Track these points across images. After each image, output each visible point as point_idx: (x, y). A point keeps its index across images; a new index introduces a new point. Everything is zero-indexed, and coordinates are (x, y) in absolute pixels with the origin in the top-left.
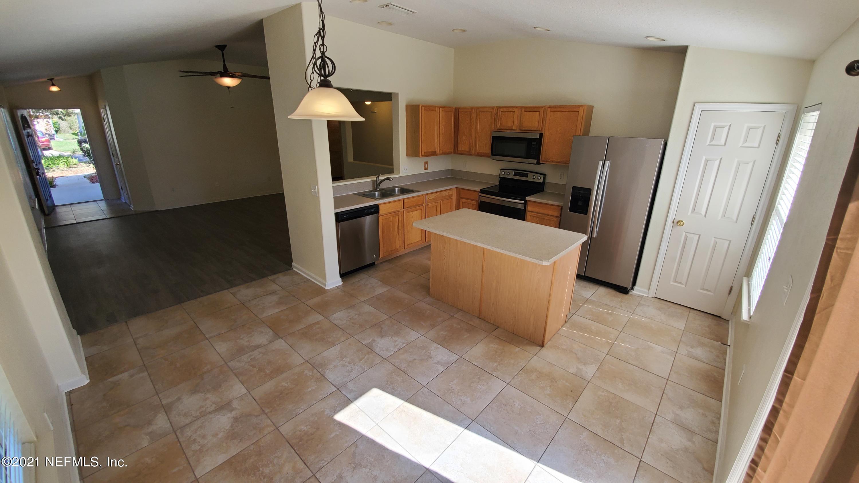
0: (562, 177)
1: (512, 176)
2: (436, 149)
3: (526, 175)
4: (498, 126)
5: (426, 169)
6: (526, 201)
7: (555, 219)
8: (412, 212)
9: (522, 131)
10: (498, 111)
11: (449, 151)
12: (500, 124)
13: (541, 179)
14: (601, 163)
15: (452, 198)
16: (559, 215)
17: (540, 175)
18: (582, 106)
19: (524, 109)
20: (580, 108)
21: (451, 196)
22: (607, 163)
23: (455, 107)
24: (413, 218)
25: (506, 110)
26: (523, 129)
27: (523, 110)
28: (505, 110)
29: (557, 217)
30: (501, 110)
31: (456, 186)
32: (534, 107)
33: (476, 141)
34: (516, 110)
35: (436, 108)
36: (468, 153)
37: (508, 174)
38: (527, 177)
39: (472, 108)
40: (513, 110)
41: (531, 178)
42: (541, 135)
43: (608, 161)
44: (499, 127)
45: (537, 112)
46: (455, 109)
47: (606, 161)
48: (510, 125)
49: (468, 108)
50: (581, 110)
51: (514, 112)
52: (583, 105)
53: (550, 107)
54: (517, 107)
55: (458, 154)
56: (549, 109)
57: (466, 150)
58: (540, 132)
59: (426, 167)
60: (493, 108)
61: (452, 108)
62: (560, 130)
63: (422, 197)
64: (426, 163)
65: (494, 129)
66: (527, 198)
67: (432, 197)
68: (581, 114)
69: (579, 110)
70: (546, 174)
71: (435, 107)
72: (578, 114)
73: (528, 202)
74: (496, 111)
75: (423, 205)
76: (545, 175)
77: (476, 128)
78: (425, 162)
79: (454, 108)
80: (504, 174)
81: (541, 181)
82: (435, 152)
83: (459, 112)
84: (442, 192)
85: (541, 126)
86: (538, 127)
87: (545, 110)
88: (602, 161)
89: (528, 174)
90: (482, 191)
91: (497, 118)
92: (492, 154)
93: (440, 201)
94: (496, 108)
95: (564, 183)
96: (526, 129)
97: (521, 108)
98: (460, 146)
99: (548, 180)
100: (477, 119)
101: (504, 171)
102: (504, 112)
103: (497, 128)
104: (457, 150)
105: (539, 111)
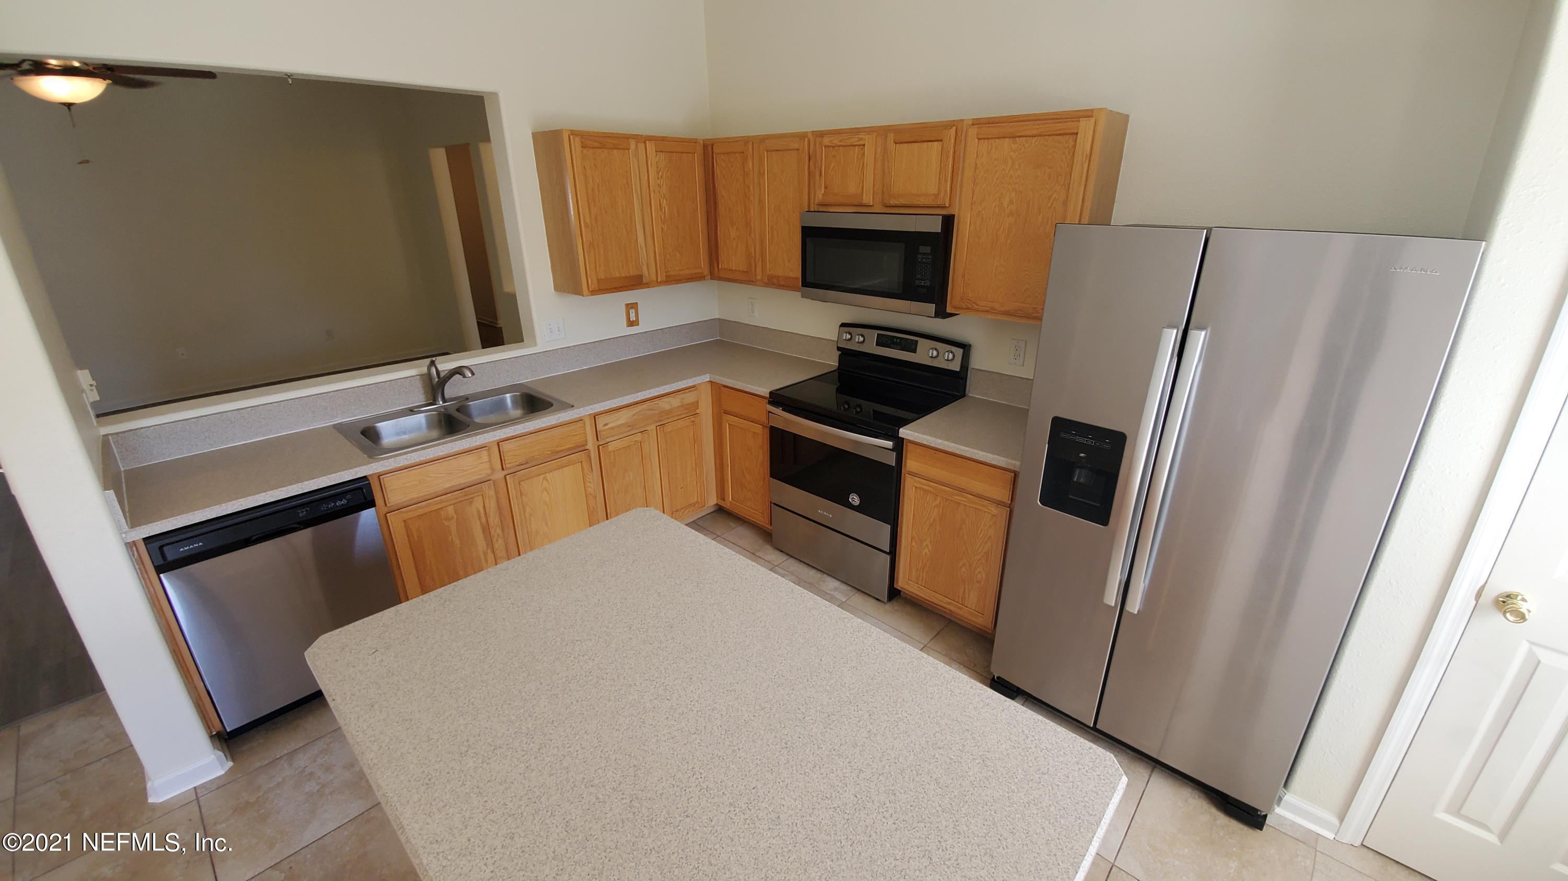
0: (1022, 355)
1: (871, 347)
2: (645, 268)
3: (911, 347)
4: (820, 195)
5: (631, 324)
6: (900, 445)
7: (994, 510)
8: (542, 476)
9: (891, 209)
10: (817, 146)
11: (696, 271)
12: (826, 188)
13: (954, 361)
14: (1171, 337)
15: (698, 411)
16: (1006, 499)
17: (954, 349)
18: (1088, 114)
19: (892, 134)
20: (1083, 122)
21: (692, 410)
22: (1198, 340)
23: (704, 141)
24: (547, 492)
25: (841, 141)
26: (892, 202)
27: (891, 136)
28: (836, 142)
29: (999, 503)
30: (826, 141)
31: (706, 378)
32: (924, 127)
33: (762, 242)
34: (868, 140)
35: (631, 140)
36: (746, 278)
37: (861, 339)
38: (915, 352)
39: (746, 140)
40: (861, 139)
41: (925, 354)
42: (948, 221)
43: (1203, 333)
44: (820, 197)
45: (935, 143)
46: (705, 146)
47: (1192, 333)
48: (852, 188)
49: (736, 140)
50: (1085, 127)
51: (864, 145)
52: (1092, 110)
53: (977, 123)
54: (870, 130)
55: (720, 279)
56: (973, 132)
57: (740, 269)
58: (945, 212)
59: (633, 318)
60: (802, 136)
61: (695, 141)
62: (1011, 202)
63: (580, 424)
64: (632, 308)
65: (809, 206)
66: (904, 432)
67: (623, 418)
68: (1084, 143)
69: (1078, 128)
70: (970, 346)
71: (628, 137)
72: (1075, 141)
73: (907, 446)
74: (812, 147)
75: (587, 447)
76: (965, 348)
77: (761, 201)
78: (627, 305)
79: (701, 142)
80: (850, 339)
81: (956, 366)
82: (641, 277)
83: (713, 153)
84: (656, 401)
85: (946, 191)
86: (938, 194)
87: (959, 134)
88: (1175, 331)
89: (917, 341)
90: (777, 398)
91: (815, 168)
92: (806, 283)
93: (652, 428)
94: (810, 136)
95: (1026, 372)
96: (902, 201)
97: (883, 132)
98: (723, 256)
99: (977, 362)
100: (761, 174)
101: (851, 329)
102: (833, 147)
103: (816, 201)
104: (716, 268)
105: (942, 140)
